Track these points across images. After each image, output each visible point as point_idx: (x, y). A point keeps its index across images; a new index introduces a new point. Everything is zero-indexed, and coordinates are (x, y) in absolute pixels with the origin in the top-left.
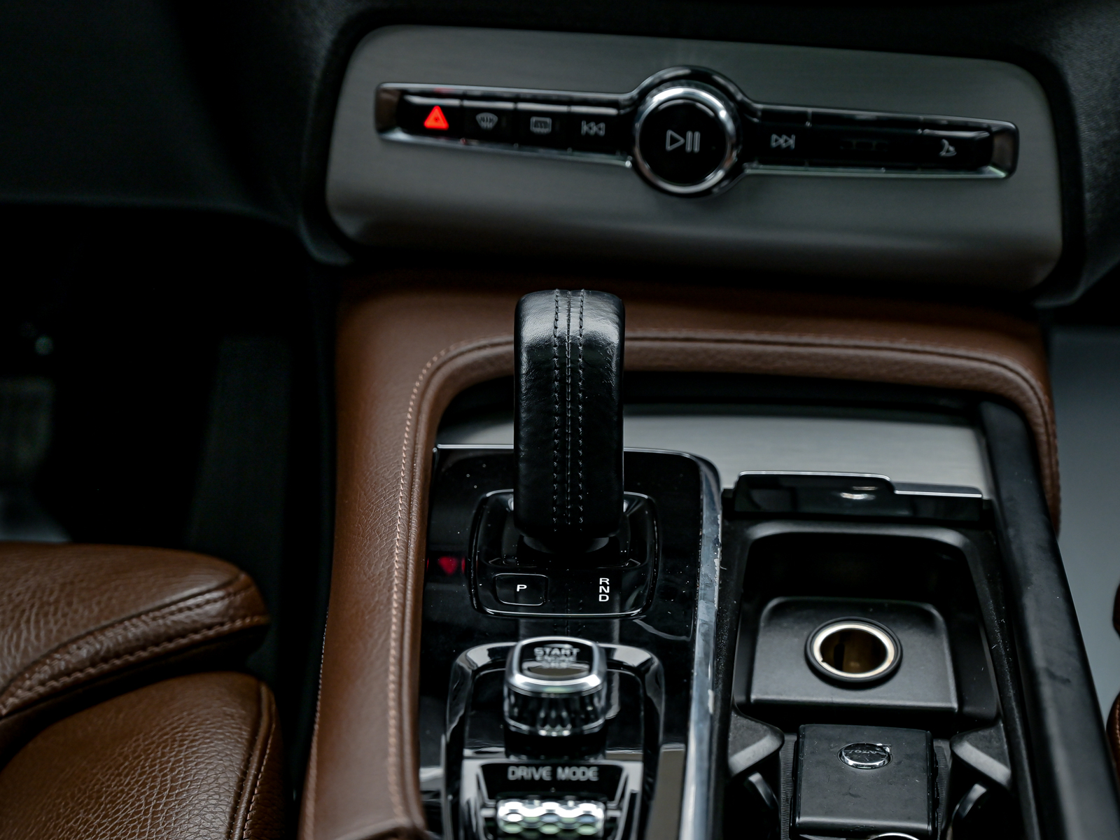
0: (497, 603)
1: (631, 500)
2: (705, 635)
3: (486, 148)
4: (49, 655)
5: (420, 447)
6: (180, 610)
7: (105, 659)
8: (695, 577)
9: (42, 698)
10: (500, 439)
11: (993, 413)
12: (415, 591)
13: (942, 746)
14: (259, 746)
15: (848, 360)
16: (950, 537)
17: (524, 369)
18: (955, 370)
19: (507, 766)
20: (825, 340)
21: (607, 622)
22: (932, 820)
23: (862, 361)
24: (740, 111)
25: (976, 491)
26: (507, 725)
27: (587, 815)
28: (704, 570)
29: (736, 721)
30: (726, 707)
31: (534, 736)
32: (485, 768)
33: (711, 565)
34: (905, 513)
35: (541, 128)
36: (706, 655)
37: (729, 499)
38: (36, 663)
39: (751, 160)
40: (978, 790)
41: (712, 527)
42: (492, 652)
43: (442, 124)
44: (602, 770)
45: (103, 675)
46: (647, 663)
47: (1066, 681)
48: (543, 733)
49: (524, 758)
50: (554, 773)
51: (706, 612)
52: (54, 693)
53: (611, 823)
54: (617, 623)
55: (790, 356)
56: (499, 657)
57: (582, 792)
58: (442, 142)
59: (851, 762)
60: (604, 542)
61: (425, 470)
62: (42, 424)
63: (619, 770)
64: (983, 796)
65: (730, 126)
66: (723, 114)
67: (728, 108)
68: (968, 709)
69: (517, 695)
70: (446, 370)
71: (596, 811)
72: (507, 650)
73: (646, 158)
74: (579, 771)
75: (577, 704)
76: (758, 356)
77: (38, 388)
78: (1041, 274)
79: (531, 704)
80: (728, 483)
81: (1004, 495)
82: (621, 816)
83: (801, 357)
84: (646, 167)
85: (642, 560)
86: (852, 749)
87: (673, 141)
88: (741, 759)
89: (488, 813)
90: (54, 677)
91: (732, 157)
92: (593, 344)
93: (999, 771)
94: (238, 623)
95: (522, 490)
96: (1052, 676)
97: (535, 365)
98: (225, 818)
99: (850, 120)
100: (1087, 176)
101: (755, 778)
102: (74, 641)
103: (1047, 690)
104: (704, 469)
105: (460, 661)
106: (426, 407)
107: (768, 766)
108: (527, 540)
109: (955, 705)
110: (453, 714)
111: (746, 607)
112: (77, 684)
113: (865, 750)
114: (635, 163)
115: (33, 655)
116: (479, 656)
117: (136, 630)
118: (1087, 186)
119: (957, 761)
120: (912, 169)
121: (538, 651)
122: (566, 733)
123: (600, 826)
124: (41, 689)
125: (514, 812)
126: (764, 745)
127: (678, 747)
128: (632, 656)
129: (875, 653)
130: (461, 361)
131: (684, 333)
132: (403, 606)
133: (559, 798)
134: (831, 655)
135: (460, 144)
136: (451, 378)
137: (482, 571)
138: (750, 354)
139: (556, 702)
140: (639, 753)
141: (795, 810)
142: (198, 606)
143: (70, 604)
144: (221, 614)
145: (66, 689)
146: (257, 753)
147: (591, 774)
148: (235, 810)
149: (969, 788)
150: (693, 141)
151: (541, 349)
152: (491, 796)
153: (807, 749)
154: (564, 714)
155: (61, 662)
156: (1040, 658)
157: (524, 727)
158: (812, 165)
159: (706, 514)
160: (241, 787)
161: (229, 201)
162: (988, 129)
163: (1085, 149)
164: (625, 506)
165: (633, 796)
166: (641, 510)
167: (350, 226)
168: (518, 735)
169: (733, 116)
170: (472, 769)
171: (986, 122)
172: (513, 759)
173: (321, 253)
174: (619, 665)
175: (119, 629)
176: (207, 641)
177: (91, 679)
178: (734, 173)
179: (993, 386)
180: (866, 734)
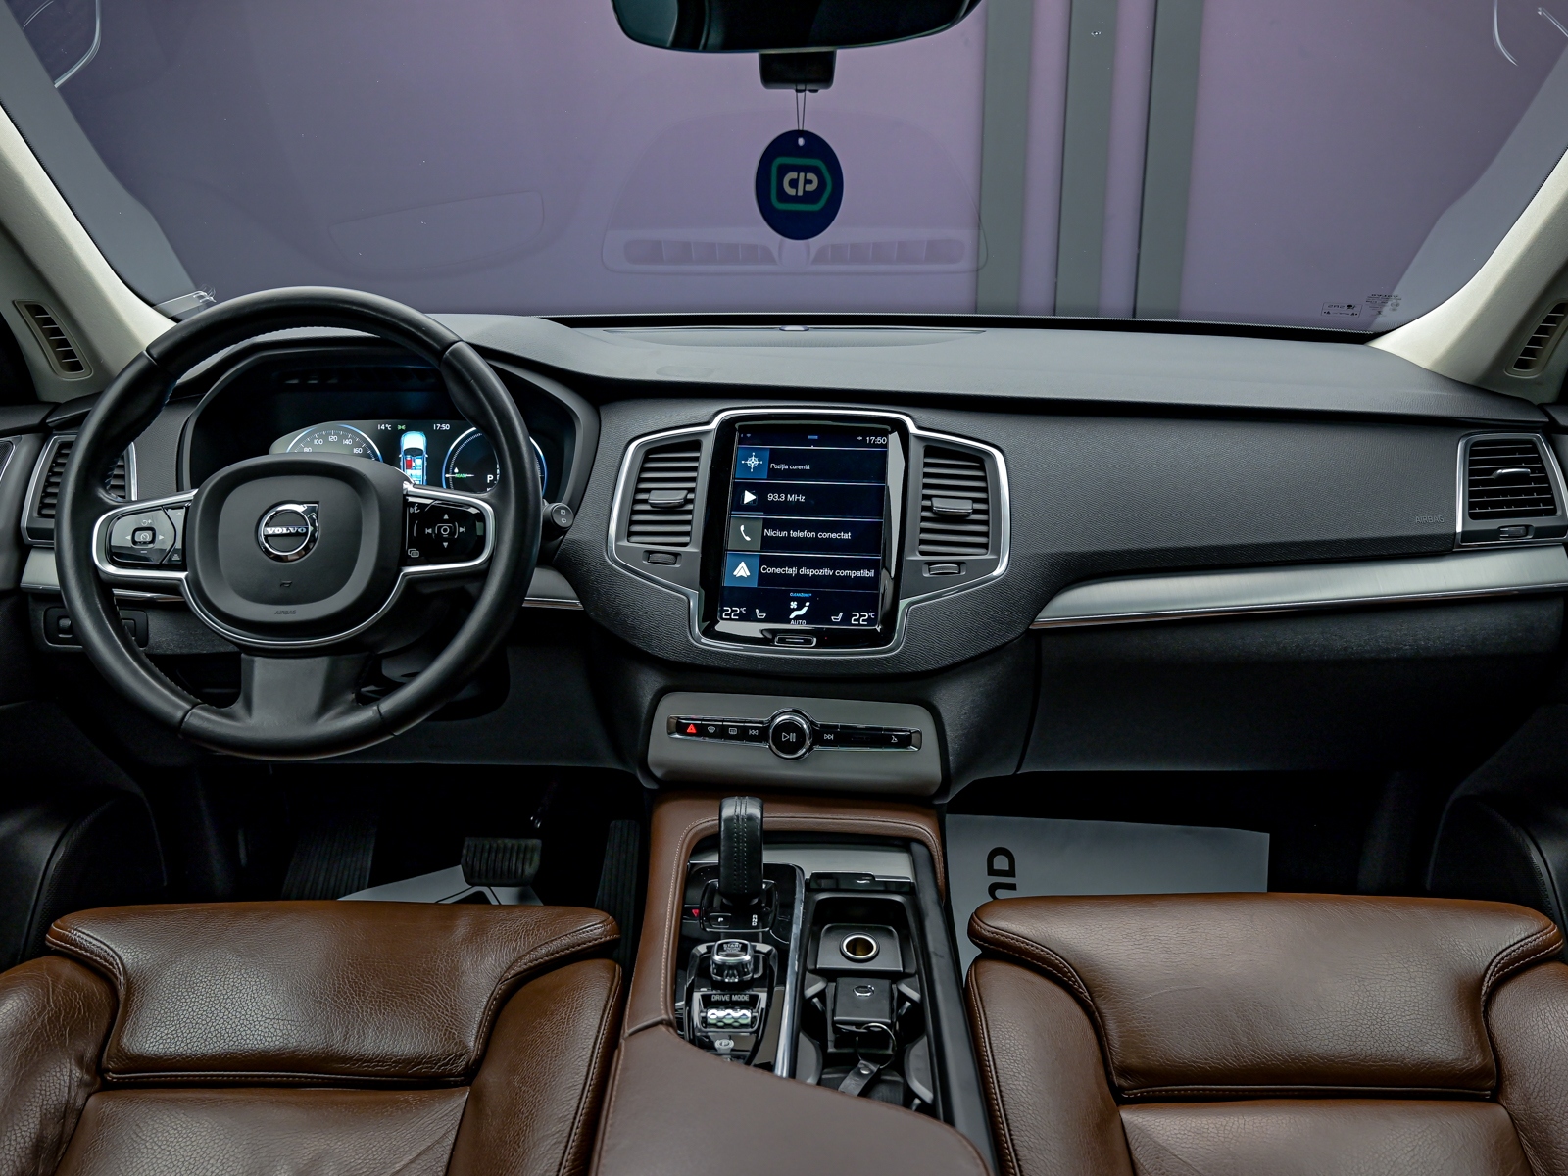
0: (711, 927)
1: (767, 883)
2: (795, 939)
3: (712, 740)
4: (529, 952)
5: (682, 862)
6: (584, 933)
7: (552, 954)
8: (792, 915)
9: (525, 971)
10: (713, 859)
11: (916, 847)
12: (676, 921)
13: (894, 986)
14: (613, 990)
15: (857, 825)
16: (898, 898)
17: (722, 829)
18: (900, 829)
19: (711, 995)
20: (847, 817)
21: (757, 934)
22: (891, 1019)
23: (862, 825)
24: (812, 724)
25: (908, 878)
26: (712, 978)
27: (744, 1015)
28: (796, 912)
29: (808, 975)
30: (804, 969)
31: (723, 981)
32: (702, 996)
33: (799, 910)
34: (882, 888)
35: (733, 732)
36: (795, 947)
37: (807, 884)
38: (524, 955)
39: (816, 744)
40: (908, 1004)
41: (800, 893)
42: (707, 947)
43: (694, 731)
44: (751, 996)
45: (551, 960)
46: (770, 952)
47: (942, 957)
48: (727, 980)
49: (719, 992)
50: (731, 997)
51: (796, 929)
52: (531, 968)
53: (753, 1019)
54: (761, 934)
55: (833, 824)
56: (710, 949)
57: (742, 1005)
58: (694, 738)
59: (858, 994)
60: (756, 900)
61: (683, 871)
62: (537, 858)
63: (757, 996)
64: (909, 1008)
65: (807, 731)
66: (805, 726)
67: (806, 723)
68: (906, 971)
69: (716, 965)
70: (693, 831)
71: (748, 1013)
72: (712, 946)
73: (774, 744)
74: (741, 996)
75: (740, 968)
76: (821, 824)
77: (536, 842)
78: (934, 789)
79: (721, 968)
80: (808, 876)
81: (919, 880)
82: (758, 1016)
83: (838, 824)
84: (774, 747)
85: (771, 907)
86: (858, 989)
87: (785, 737)
88: (810, 992)
89: (703, 1015)
90: (531, 962)
91: (808, 744)
92: (750, 818)
93: (916, 996)
94: (608, 938)
95: (722, 879)
96: (936, 954)
97: (727, 828)
98: (598, 1021)
99: (855, 728)
100: (950, 749)
101: (816, 1000)
102: (539, 946)
103: (934, 960)
104: (797, 870)
105: (693, 951)
106: (685, 846)
107: (821, 995)
108: (724, 900)
109: (901, 969)
110: (690, 977)
111: (815, 928)
112: (540, 964)
113: (864, 989)
114: (770, 746)
115: (522, 952)
116: (702, 948)
117: (566, 941)
118: (950, 754)
119: (899, 992)
120: (881, 747)
121: (725, 945)
122: (736, 980)
123: (749, 1020)
124: (525, 967)
125: (714, 1015)
126: (819, 986)
127: (781, 988)
128: (765, 948)
129: (869, 947)
130: (700, 827)
131: (791, 815)
132: (671, 927)
133: (732, 1008)
134: (850, 949)
135: (701, 739)
136: (696, 834)
137: (706, 914)
138: (817, 823)
139: (731, 967)
140: (766, 989)
141: (834, 1015)
142: (591, 931)
143: (538, 930)
144: (601, 934)
145: (536, 966)
146: (613, 993)
147: (746, 998)
148: (602, 1017)
149: (904, 1003)
150: (792, 737)
151: (730, 820)
152: (705, 1007)
153: (839, 988)
154: (735, 972)
155: (533, 955)
156: (931, 947)
157: (719, 978)
158: (841, 746)
159: (797, 889)
160: (605, 1007)
161: (613, 765)
162: (910, 731)
163: (948, 739)
164: (764, 886)
165: (763, 1009)
166: (771, 888)
167: (658, 773)
168: (717, 981)
169: (808, 727)
170: (697, 996)
171: (909, 728)
172: (714, 992)
173: (647, 784)
174: (759, 952)
175: (558, 941)
176: (594, 946)
177: (546, 962)
178: (810, 749)
179: (915, 836)
180: (864, 981)
